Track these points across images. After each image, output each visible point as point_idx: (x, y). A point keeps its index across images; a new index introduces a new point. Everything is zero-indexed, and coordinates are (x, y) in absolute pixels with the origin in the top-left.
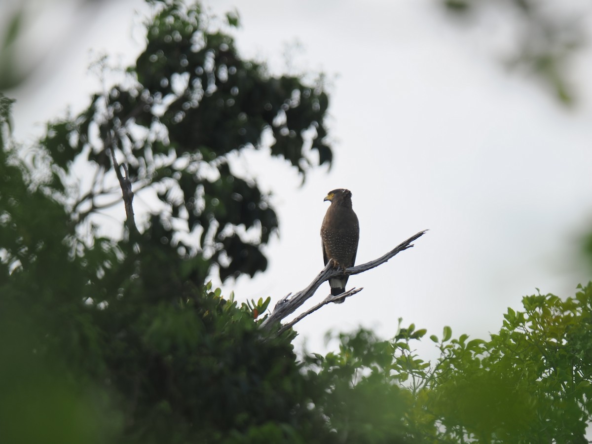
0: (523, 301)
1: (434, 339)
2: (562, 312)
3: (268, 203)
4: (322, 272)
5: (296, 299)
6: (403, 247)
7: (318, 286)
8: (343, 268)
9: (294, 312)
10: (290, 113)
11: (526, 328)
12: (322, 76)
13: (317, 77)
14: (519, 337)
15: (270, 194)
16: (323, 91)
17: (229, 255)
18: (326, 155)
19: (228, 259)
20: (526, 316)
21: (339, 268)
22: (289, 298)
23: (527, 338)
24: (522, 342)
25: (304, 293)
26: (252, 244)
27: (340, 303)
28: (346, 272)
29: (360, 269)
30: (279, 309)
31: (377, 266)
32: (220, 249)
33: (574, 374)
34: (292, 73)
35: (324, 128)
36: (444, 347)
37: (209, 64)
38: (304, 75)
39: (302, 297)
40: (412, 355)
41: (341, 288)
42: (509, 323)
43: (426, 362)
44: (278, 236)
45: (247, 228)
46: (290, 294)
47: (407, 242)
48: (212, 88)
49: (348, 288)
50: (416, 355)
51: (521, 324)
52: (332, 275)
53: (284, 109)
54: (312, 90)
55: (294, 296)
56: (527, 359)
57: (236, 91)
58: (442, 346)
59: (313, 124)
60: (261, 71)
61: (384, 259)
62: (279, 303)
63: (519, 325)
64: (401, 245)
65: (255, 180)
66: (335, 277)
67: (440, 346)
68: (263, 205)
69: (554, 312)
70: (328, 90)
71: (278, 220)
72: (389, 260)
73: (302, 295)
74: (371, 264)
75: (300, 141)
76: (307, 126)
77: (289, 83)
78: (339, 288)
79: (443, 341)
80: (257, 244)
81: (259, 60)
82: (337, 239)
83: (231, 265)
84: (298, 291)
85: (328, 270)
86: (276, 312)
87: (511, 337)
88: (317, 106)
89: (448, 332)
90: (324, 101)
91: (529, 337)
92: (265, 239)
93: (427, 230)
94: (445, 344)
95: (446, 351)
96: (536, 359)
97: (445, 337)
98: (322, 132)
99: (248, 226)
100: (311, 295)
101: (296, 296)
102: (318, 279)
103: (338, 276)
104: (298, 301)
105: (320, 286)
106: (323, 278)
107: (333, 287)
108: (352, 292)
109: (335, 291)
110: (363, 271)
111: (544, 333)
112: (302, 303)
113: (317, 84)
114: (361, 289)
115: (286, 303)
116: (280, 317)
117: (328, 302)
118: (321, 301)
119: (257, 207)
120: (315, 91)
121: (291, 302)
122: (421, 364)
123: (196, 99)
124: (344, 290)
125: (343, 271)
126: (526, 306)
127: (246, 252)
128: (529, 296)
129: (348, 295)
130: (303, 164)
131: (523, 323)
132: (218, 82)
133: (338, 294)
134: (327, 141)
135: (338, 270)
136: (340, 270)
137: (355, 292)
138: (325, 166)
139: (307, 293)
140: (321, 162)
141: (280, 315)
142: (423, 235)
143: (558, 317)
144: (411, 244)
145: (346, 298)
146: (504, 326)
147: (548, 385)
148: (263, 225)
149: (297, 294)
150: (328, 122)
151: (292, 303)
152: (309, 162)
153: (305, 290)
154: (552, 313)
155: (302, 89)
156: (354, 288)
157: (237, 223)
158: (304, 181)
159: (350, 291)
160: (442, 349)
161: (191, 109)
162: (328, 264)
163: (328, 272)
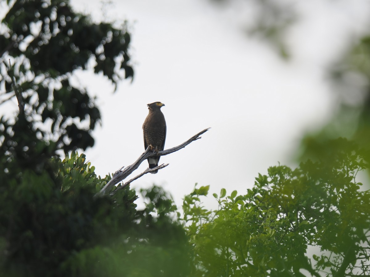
0: (268, 170)
1: (215, 195)
2: (292, 177)
3: (94, 104)
4: (143, 154)
5: (127, 171)
6: (195, 138)
7: (141, 163)
8: (157, 151)
9: (126, 179)
10: (106, 46)
11: (269, 187)
12: (126, 22)
13: (123, 22)
14: (264, 193)
15: (95, 98)
16: (126, 31)
17: (69, 137)
18: (130, 72)
19: (69, 139)
20: (269, 179)
21: (154, 151)
22: (123, 170)
23: (269, 193)
24: (266, 196)
25: (132, 167)
26: (84, 130)
27: (154, 173)
28: (159, 154)
29: (167, 152)
30: (116, 176)
31: (178, 150)
32: (64, 133)
33: (299, 217)
34: (107, 21)
35: (128, 55)
36: (221, 201)
37: (54, 16)
38: (114, 22)
39: (130, 170)
40: (201, 206)
41: (155, 164)
42: (258, 183)
43: (209, 211)
44: (101, 125)
45: (81, 120)
46: (123, 167)
47: (197, 135)
48: (57, 31)
49: (159, 164)
50: (203, 207)
51: (266, 185)
52: (150, 155)
53: (103, 44)
54: (120, 31)
55: (126, 168)
56: (270, 207)
57: (71, 32)
58: (220, 200)
59: (121, 53)
60: (87, 19)
61: (183, 146)
62: (116, 173)
63: (265, 185)
64: (193, 137)
65: (85, 89)
66: (151, 157)
67: (218, 200)
68: (91, 105)
69: (287, 177)
70: (130, 31)
71: (101, 115)
72: (185, 147)
73: (131, 168)
74: (175, 149)
75: (113, 64)
76: (117, 54)
77: (105, 27)
78: (154, 164)
79: (220, 198)
80: (87, 129)
81: (86, 13)
82: (153, 134)
83: (71, 143)
84: (128, 166)
85: (147, 152)
86: (114, 178)
87: (259, 192)
88: (123, 41)
89: (224, 192)
90: (128, 38)
91: (270, 193)
92: (92, 126)
93: (210, 128)
94: (222, 199)
95: (222, 203)
96: (275, 206)
97: (222, 195)
98: (127, 58)
99: (82, 118)
100: (136, 168)
101: (127, 169)
102: (141, 158)
103: (154, 156)
104: (128, 172)
105: (142, 162)
106: (144, 157)
107: (150, 163)
108: (162, 166)
109: (151, 166)
110: (169, 153)
111: (280, 190)
112: (130, 173)
113: (123, 27)
114: (168, 164)
115: (121, 173)
116: (116, 182)
117: (147, 172)
118: (143, 172)
119: (87, 106)
120: (121, 32)
121: (123, 172)
122: (206, 212)
123: (47, 39)
124: (157, 165)
125: (157, 153)
126: (270, 173)
127: (81, 135)
128: (273, 166)
129: (159, 168)
130: (115, 78)
131: (267, 184)
132: (60, 27)
133: (154, 168)
134: (130, 63)
135: (153, 153)
136: (155, 152)
137: (164, 167)
138: (129, 79)
139: (134, 166)
140: (127, 77)
141: (117, 180)
142: (207, 131)
143: (289, 180)
144: (200, 136)
145: (159, 170)
146: (255, 185)
147: (282, 223)
148: (91, 118)
149: (128, 167)
150: (130, 52)
151: (125, 173)
152: (119, 77)
153: (133, 164)
154: (286, 178)
155: (114, 31)
156: (164, 164)
157: (73, 117)
158: (116, 89)
159: (161, 166)
160: (220, 202)
161: (44, 45)
162: (147, 148)
163: (147, 154)
